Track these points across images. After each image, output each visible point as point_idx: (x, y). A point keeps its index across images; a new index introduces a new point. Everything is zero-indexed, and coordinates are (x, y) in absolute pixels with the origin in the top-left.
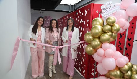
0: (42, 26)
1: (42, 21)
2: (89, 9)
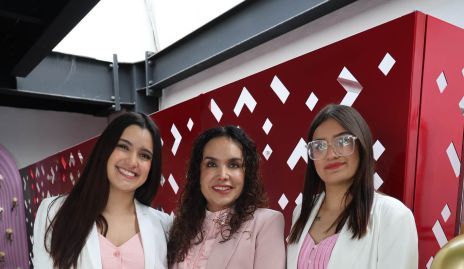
1: (144, 155)
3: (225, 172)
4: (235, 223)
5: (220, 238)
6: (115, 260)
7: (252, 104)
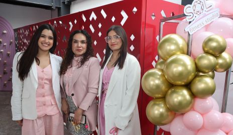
0: (52, 51)
1: (50, 38)
2: (135, 10)
3: (80, 44)
4: (83, 62)
5: (78, 66)
6: (42, 73)
7: (95, 18)
